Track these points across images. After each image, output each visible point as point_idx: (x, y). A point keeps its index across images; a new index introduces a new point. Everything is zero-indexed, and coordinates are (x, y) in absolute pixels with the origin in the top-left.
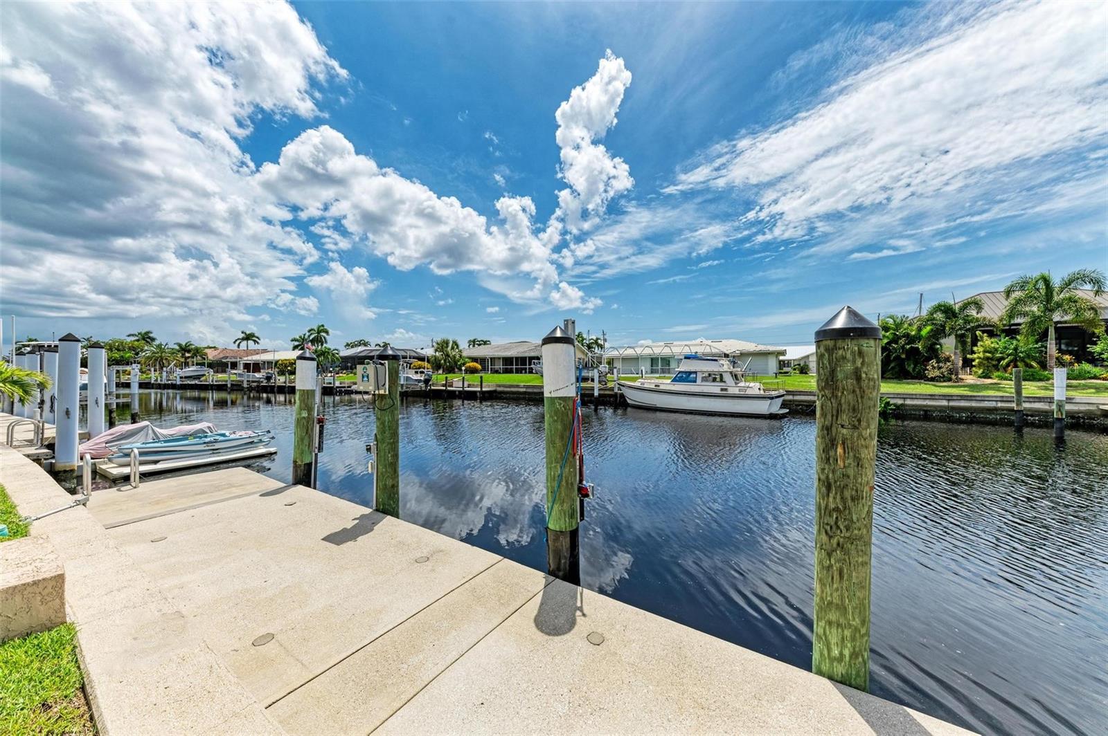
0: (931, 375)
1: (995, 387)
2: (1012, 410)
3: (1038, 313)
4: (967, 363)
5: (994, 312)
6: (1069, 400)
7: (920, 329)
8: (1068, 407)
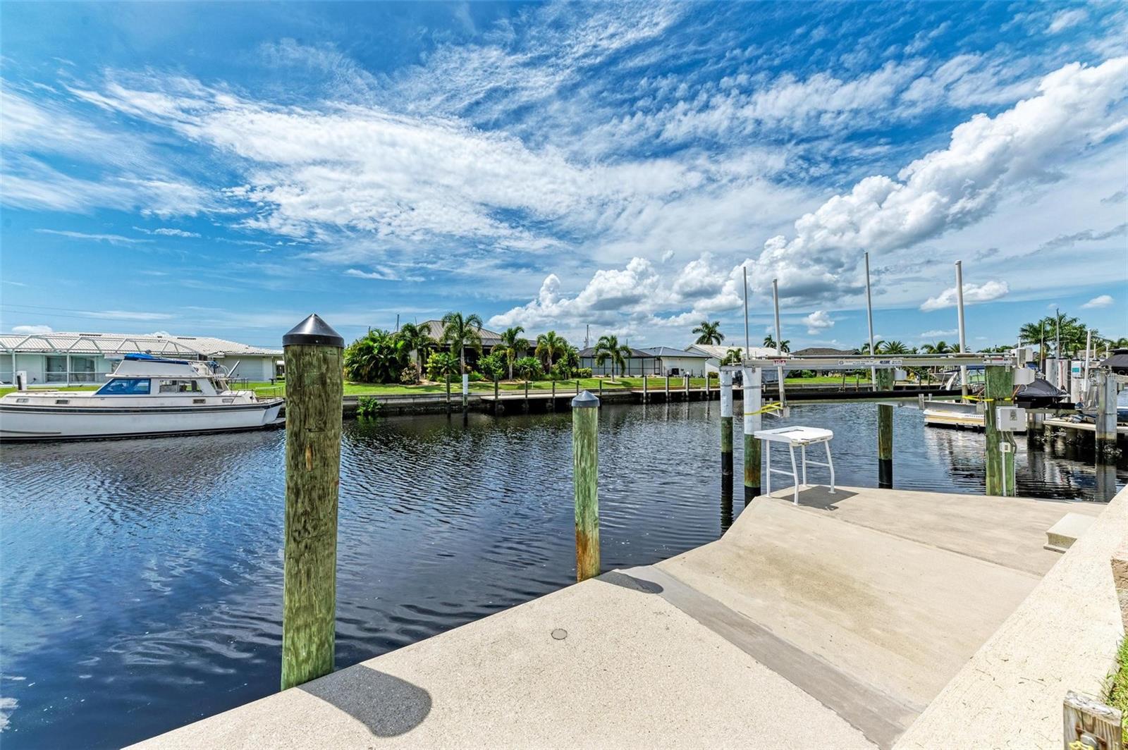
0: (404, 379)
1: (438, 387)
2: (445, 402)
3: (457, 339)
4: (424, 370)
5: (437, 335)
6: (469, 394)
7: (396, 344)
8: (469, 399)
